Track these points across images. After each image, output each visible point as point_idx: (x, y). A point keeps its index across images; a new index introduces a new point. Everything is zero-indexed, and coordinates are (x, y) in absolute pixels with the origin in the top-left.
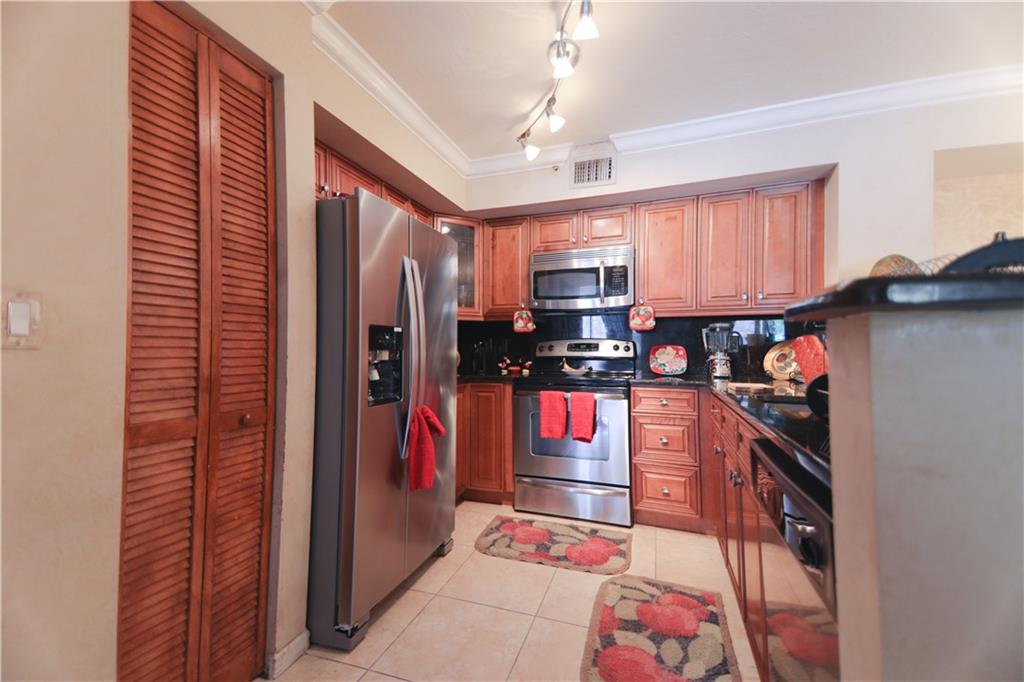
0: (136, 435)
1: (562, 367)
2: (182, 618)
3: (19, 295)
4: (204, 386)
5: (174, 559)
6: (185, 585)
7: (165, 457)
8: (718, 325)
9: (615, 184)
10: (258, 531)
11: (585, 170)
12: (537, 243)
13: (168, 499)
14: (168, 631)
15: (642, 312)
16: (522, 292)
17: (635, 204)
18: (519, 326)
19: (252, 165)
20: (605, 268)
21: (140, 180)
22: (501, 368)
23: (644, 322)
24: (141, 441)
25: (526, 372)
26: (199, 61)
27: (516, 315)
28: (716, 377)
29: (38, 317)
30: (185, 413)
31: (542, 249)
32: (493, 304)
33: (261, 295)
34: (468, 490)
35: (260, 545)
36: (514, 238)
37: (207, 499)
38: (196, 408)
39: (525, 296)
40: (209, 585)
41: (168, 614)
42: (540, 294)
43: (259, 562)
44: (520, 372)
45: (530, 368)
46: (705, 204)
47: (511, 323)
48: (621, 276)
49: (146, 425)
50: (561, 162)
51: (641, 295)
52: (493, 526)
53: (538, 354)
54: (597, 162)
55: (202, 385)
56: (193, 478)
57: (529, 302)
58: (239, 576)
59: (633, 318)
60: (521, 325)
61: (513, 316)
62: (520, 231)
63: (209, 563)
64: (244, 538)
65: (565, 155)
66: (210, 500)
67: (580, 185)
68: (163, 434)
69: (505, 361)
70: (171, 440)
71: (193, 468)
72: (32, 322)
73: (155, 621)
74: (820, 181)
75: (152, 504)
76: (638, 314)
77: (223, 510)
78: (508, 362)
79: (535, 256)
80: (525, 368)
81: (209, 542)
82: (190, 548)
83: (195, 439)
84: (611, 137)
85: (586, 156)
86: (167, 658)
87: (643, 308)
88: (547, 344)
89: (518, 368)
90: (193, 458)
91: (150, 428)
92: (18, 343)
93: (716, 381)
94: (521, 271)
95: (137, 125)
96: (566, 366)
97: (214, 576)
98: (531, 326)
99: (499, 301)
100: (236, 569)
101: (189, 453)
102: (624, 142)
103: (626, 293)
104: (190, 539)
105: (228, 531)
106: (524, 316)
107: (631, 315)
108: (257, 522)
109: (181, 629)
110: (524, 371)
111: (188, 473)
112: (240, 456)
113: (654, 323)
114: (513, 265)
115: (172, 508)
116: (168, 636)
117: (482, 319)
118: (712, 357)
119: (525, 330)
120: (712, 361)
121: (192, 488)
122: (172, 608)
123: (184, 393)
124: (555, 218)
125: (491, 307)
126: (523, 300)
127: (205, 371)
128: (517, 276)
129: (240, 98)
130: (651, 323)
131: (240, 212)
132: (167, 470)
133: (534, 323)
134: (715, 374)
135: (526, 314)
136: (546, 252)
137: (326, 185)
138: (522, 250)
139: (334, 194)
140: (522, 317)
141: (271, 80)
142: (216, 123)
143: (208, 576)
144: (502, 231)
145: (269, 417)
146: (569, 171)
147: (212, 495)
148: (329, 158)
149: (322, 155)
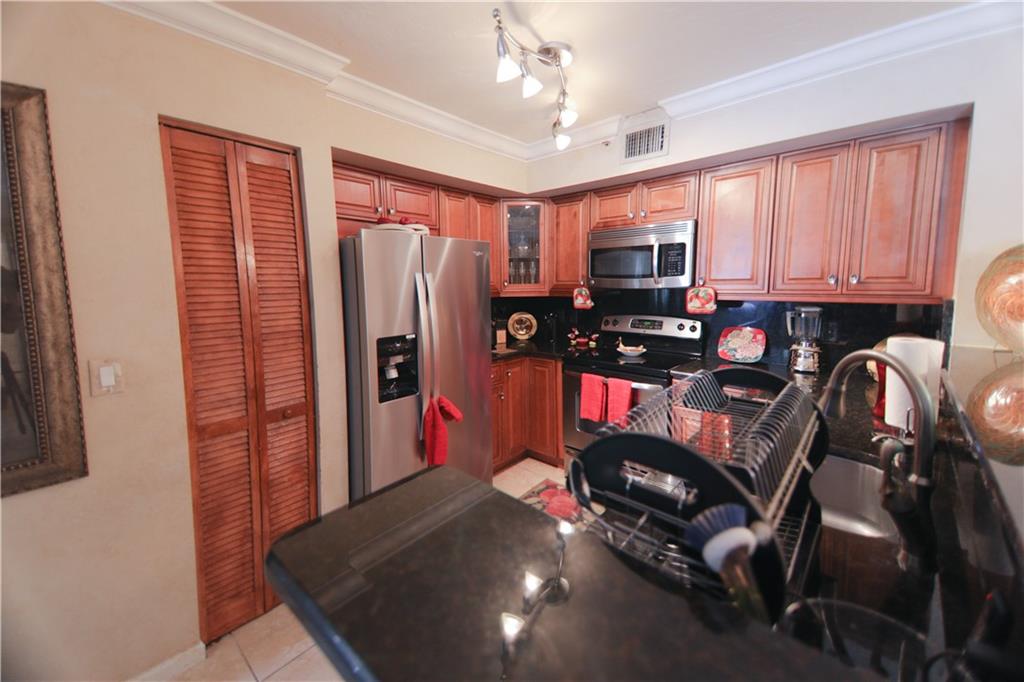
0: (200, 432)
1: (618, 346)
2: (249, 545)
3: (106, 361)
4: (254, 394)
5: (240, 509)
6: (249, 525)
7: (226, 445)
8: (803, 309)
9: (668, 154)
10: (307, 488)
11: (637, 142)
12: (597, 219)
13: (230, 471)
14: (240, 552)
15: (701, 294)
16: (582, 268)
17: (700, 170)
18: (579, 302)
19: (283, 226)
20: (660, 246)
21: (189, 263)
22: (570, 339)
23: (703, 305)
24: (206, 436)
25: (593, 344)
26: (228, 162)
27: (576, 292)
28: (797, 372)
29: (120, 373)
30: (239, 415)
31: (601, 225)
32: (557, 281)
33: (298, 321)
34: (527, 451)
35: (308, 498)
36: (575, 215)
37: (260, 471)
38: (247, 410)
39: (585, 273)
40: (267, 526)
41: (238, 543)
42: (597, 272)
43: (309, 510)
44: (587, 343)
45: (596, 340)
46: (788, 164)
47: (571, 300)
48: (678, 255)
49: (208, 426)
50: (610, 137)
51: (703, 275)
52: (536, 490)
53: (603, 328)
54: (648, 131)
55: (250, 394)
56: (249, 456)
57: (588, 280)
58: (293, 519)
59: (691, 300)
60: (582, 301)
61: (573, 293)
62: (581, 207)
64: (294, 494)
65: (615, 129)
66: (263, 470)
67: (632, 158)
68: (224, 429)
69: (574, 332)
70: (229, 433)
71: (248, 450)
72: (116, 376)
73: (229, 547)
74: (961, 122)
75: (219, 475)
76: (697, 296)
77: (277, 476)
78: (577, 333)
79: (595, 233)
80: (591, 340)
81: (264, 498)
82: (251, 502)
83: (248, 430)
84: (660, 103)
85: (638, 126)
86: (240, 569)
87: (702, 289)
88: (611, 319)
89: (586, 340)
90: (248, 443)
91: (213, 427)
92: (109, 391)
93: (797, 375)
94: (582, 247)
95: (182, 225)
96: (621, 345)
97: (271, 520)
98: (590, 304)
99: (562, 278)
100: (290, 515)
101: (245, 440)
102: (675, 107)
103: (683, 273)
104: (250, 496)
105: (279, 490)
106: (584, 293)
107: (689, 297)
108: (306, 482)
109: (250, 552)
110: (591, 343)
111: (246, 453)
112: (283, 442)
113: (715, 307)
114: (574, 243)
115: (235, 476)
116: (240, 556)
117: (547, 295)
118: (794, 347)
119: (584, 306)
120: (796, 351)
121: (249, 463)
122: (241, 539)
123: (237, 401)
124: (615, 192)
125: (555, 283)
126: (583, 276)
127: (250, 382)
128: (578, 254)
129: (267, 177)
130: (711, 307)
131: (274, 265)
132: (231, 453)
133: (593, 300)
134: (797, 368)
135: (585, 291)
136: (605, 228)
137: (380, 206)
138: (582, 230)
139: (389, 212)
140: (581, 294)
141: (295, 153)
142: (246, 204)
143: (266, 520)
144: (564, 209)
145: (309, 408)
146: (620, 145)
147: (264, 467)
148: (383, 182)
149: (376, 181)
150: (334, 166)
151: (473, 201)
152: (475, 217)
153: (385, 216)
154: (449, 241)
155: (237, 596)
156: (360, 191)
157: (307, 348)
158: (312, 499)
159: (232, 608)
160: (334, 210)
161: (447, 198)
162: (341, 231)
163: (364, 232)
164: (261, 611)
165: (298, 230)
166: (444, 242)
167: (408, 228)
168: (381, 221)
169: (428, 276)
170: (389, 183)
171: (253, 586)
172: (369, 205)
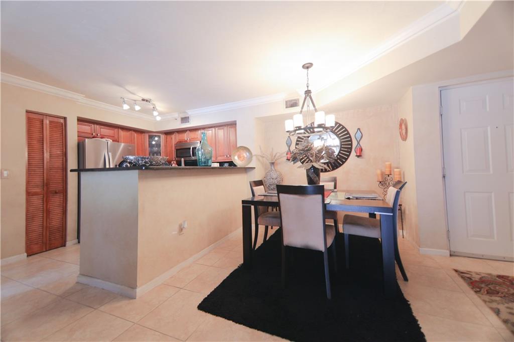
0: (29, 194)
2: (42, 229)
3: (6, 170)
4: (46, 185)
5: (39, 218)
7: (36, 198)
11: (183, 120)
12: (178, 140)
13: (37, 206)
14: (38, 231)
16: (174, 155)
17: (201, 128)
19: (59, 138)
24: (31, 195)
26: (43, 121)
27: (172, 162)
29: (9, 173)
30: (41, 190)
33: (62, 165)
36: (172, 138)
38: (43, 189)
41: (38, 228)
42: (178, 156)
49: (31, 192)
50: (176, 118)
54: (186, 117)
55: (45, 184)
56: (43, 203)
58: (57, 224)
62: (173, 136)
63: (48, 220)
64: (58, 217)
65: (177, 116)
67: (182, 124)
68: (36, 194)
71: (43, 201)
73: (35, 229)
75: (34, 207)
77: (52, 210)
79: (177, 144)
82: (43, 216)
83: (43, 195)
84: (186, 111)
85: (183, 116)
86: (38, 236)
90: (43, 199)
91: (33, 192)
92: (5, 178)
94: (174, 149)
99: (168, 158)
105: (53, 215)
109: (42, 231)
112: (56, 200)
114: (172, 147)
115: (38, 208)
121: (43, 205)
123: (40, 186)
124: (182, 132)
125: (166, 159)
126: (174, 157)
127: (45, 181)
128: (172, 150)
129: (55, 124)
131: (55, 148)
132: (37, 201)
135: (175, 162)
136: (180, 142)
137: (94, 133)
138: (174, 142)
139: (97, 135)
140: (174, 163)
141: (65, 119)
142: (48, 132)
143: (48, 223)
144: (168, 136)
145: (64, 192)
146: (179, 120)
147: (48, 207)
148: (95, 126)
149: (93, 125)
150: (78, 121)
151: (133, 132)
152: (134, 138)
153: (96, 136)
154: (123, 145)
155: (37, 244)
156: (87, 128)
157: (64, 173)
158: (64, 219)
159: (36, 248)
160: (77, 134)
161: (122, 132)
162: (78, 140)
163: (87, 140)
164: (44, 250)
165: (64, 139)
166: (121, 145)
167: (104, 140)
168: (93, 137)
169: (110, 154)
170: (98, 126)
171: (43, 242)
172: (89, 132)
